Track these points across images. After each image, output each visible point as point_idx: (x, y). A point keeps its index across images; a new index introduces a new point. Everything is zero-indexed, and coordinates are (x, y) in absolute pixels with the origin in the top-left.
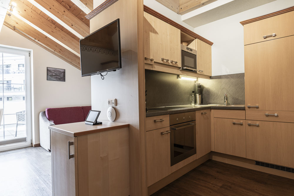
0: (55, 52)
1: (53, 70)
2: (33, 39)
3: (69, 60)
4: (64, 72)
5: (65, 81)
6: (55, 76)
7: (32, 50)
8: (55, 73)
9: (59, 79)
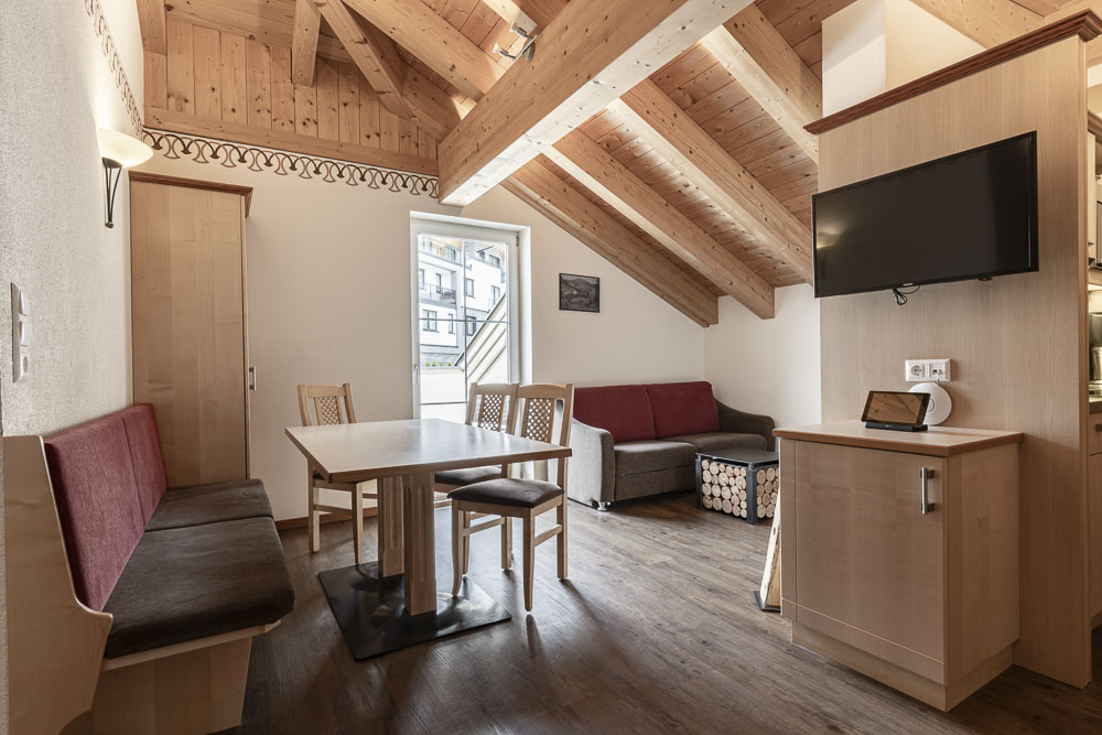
0: (584, 230)
1: (572, 281)
2: (537, 197)
3: (614, 251)
4: (597, 287)
5: (598, 311)
6: (576, 296)
7: (528, 229)
8: (577, 290)
9: (587, 305)
